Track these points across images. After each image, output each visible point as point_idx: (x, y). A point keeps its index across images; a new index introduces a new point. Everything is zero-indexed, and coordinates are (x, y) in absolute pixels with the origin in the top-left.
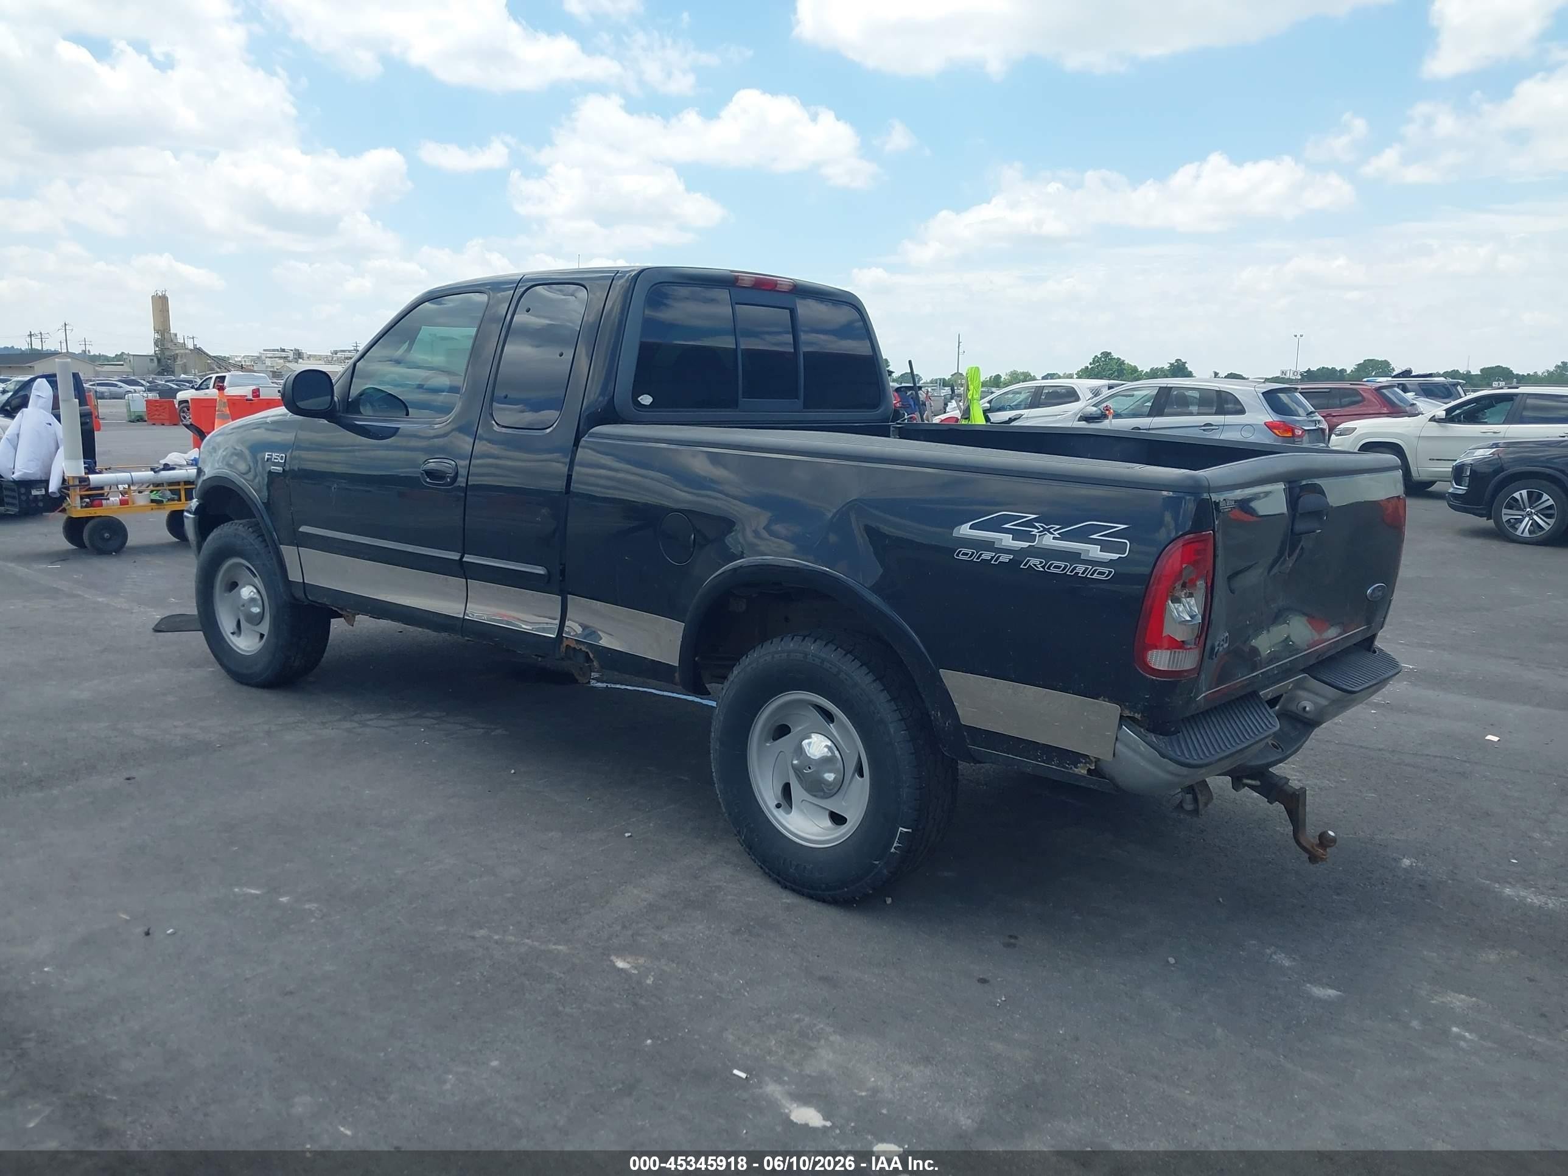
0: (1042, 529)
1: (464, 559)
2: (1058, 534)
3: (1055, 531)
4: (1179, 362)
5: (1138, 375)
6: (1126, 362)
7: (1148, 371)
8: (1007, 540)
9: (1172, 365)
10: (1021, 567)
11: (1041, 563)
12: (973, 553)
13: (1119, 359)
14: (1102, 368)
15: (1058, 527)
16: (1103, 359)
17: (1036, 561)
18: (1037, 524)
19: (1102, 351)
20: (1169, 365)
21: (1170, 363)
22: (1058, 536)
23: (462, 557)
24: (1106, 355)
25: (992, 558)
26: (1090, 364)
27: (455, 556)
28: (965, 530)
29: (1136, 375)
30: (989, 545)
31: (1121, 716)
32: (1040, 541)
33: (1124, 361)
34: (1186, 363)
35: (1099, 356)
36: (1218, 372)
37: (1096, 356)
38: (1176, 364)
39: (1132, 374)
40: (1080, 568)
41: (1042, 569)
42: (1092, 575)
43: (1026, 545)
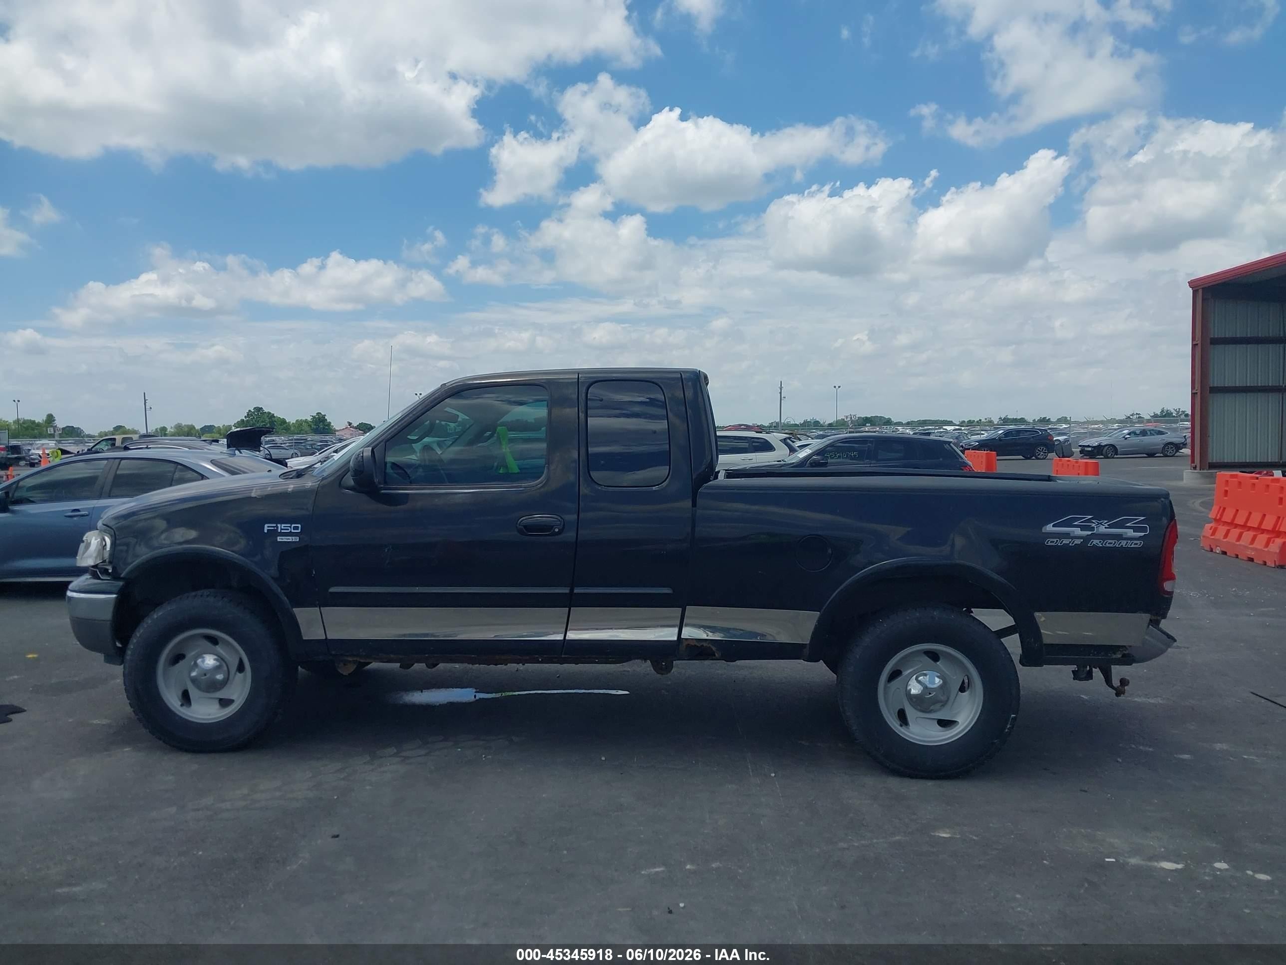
0: (1097, 523)
1: (575, 591)
2: (1108, 525)
3: (1105, 524)
4: (320, 415)
5: (287, 426)
6: (275, 415)
7: (294, 422)
8: (1078, 531)
9: (314, 417)
10: (1089, 545)
11: (1100, 542)
12: (1057, 541)
13: (269, 413)
14: (256, 421)
15: (1106, 521)
16: (256, 413)
17: (1098, 541)
18: (1094, 521)
19: (254, 407)
20: (312, 417)
21: (312, 416)
22: (1107, 526)
23: (572, 590)
24: (259, 409)
25: (1070, 542)
26: (245, 417)
27: (566, 590)
28: (1050, 528)
29: (285, 426)
30: (1067, 535)
31: (1151, 620)
32: (1098, 530)
33: (273, 414)
34: (325, 415)
35: (253, 411)
36: (351, 422)
37: (250, 411)
38: (317, 416)
39: (281, 425)
40: (1124, 543)
41: (1101, 546)
42: (1131, 545)
43: (1090, 533)
